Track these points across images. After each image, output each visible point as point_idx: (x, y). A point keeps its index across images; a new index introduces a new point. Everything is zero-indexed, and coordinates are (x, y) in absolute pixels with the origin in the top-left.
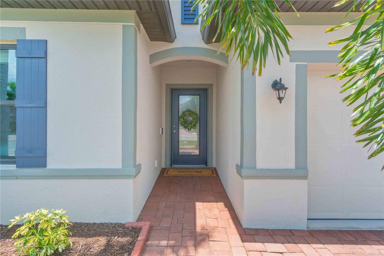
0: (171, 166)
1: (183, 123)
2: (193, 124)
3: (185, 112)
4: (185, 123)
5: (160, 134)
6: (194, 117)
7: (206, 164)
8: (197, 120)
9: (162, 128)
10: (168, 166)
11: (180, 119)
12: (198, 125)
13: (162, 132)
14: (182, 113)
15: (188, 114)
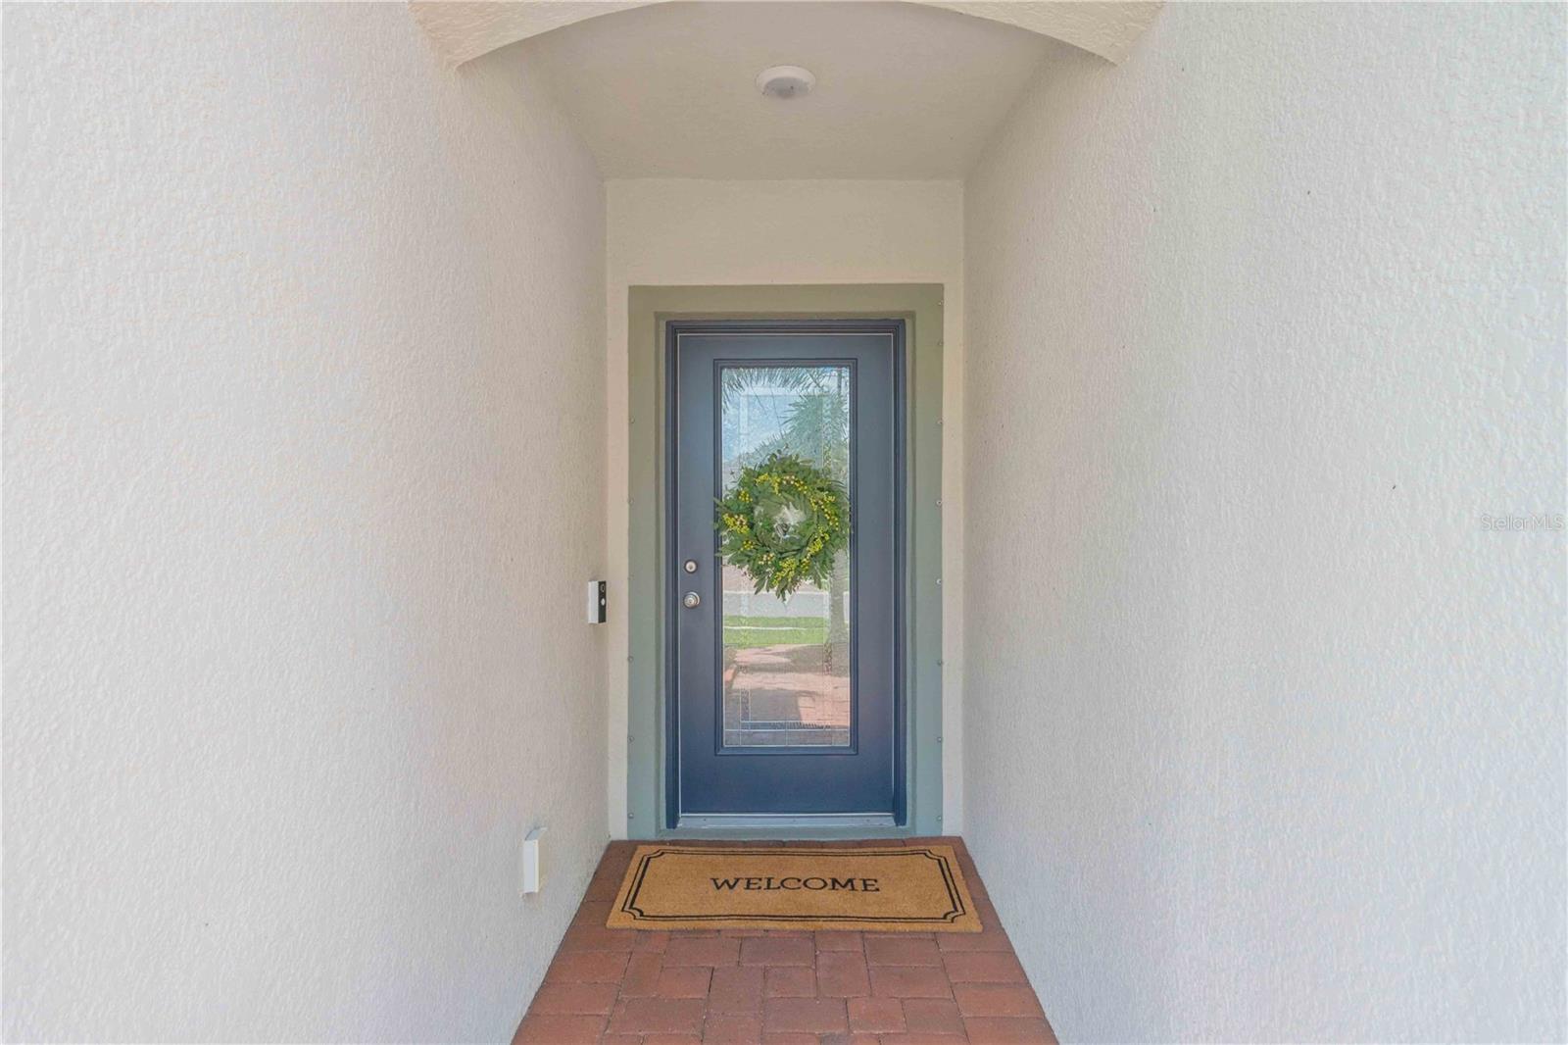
0: (672, 821)
1: (749, 547)
2: (811, 550)
3: (759, 474)
4: (763, 546)
5: (590, 621)
6: (816, 508)
7: (897, 806)
8: (834, 523)
9: (602, 585)
10: (651, 826)
11: (726, 517)
12: (842, 558)
13: (602, 610)
14: (742, 483)
15: (780, 484)
